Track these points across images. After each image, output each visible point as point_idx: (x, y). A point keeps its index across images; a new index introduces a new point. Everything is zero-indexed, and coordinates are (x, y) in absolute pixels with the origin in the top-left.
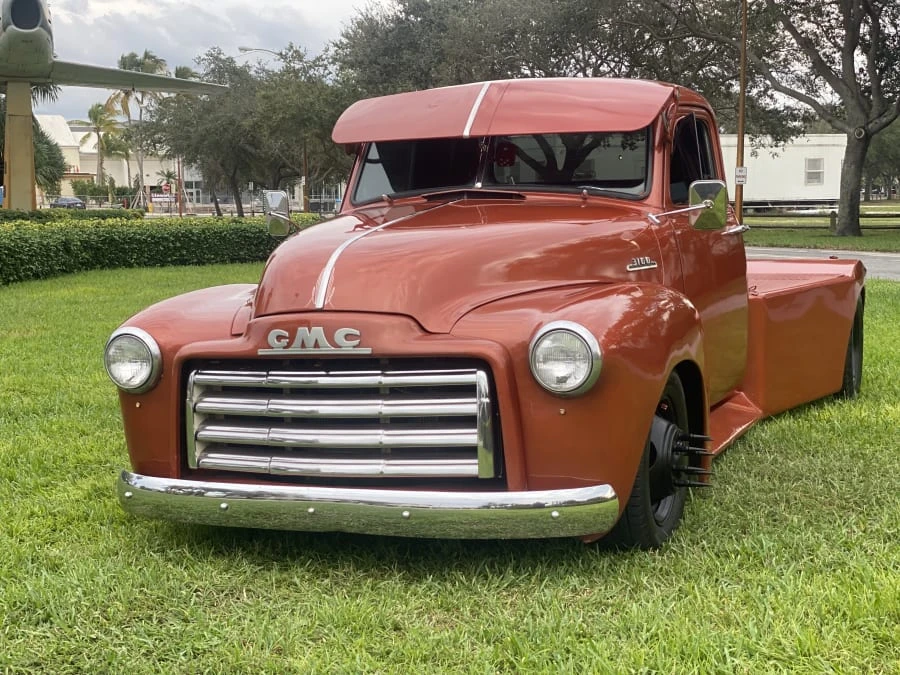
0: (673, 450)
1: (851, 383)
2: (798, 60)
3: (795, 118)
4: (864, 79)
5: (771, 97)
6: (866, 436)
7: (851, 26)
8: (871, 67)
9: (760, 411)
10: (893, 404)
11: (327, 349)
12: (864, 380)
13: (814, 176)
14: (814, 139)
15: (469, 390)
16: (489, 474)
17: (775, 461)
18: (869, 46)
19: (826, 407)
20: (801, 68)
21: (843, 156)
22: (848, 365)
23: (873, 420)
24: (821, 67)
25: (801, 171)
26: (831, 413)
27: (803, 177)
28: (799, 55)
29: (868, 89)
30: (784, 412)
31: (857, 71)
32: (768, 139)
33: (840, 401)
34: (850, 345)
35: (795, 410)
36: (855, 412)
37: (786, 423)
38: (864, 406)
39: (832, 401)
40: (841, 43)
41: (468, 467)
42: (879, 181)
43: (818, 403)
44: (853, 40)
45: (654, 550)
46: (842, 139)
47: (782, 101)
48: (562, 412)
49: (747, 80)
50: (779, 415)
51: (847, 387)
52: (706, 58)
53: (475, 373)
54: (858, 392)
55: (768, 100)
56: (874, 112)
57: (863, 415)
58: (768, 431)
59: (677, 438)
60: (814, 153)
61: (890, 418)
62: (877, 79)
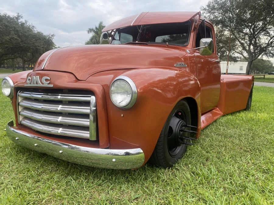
0: (180, 131)
1: (248, 107)
2: (240, 48)
3: (238, 58)
4: (252, 51)
5: (234, 54)
6: (253, 123)
7: (250, 41)
8: (254, 48)
9: (222, 113)
10: (260, 113)
11: (40, 85)
12: (251, 106)
13: (241, 69)
14: (242, 63)
15: (87, 103)
16: (94, 139)
17: (224, 130)
18: (254, 45)
19: (241, 113)
20: (240, 49)
21: (247, 66)
22: (248, 102)
23: (255, 118)
24: (244, 48)
25: (239, 68)
26: (243, 115)
27: (239, 69)
28: (240, 47)
29: (253, 53)
30: (229, 114)
31: (251, 49)
32: (233, 62)
33: (245, 111)
34: (249, 97)
35: (232, 113)
36: (249, 115)
37: (229, 117)
38: (252, 114)
39: (243, 111)
40: (248, 44)
41: (85, 134)
42: (253, 71)
43: (239, 112)
44: (251, 44)
45: (169, 168)
46: (247, 63)
47: (236, 55)
48: (122, 115)
49: (230, 51)
50: (227, 115)
51: (247, 108)
52: (222, 47)
53: (90, 97)
54: (250, 109)
55: (234, 55)
56: (254, 57)
57: (252, 116)
58: (224, 120)
59: (182, 126)
60: (241, 65)
61: (260, 117)
62: (254, 51)
